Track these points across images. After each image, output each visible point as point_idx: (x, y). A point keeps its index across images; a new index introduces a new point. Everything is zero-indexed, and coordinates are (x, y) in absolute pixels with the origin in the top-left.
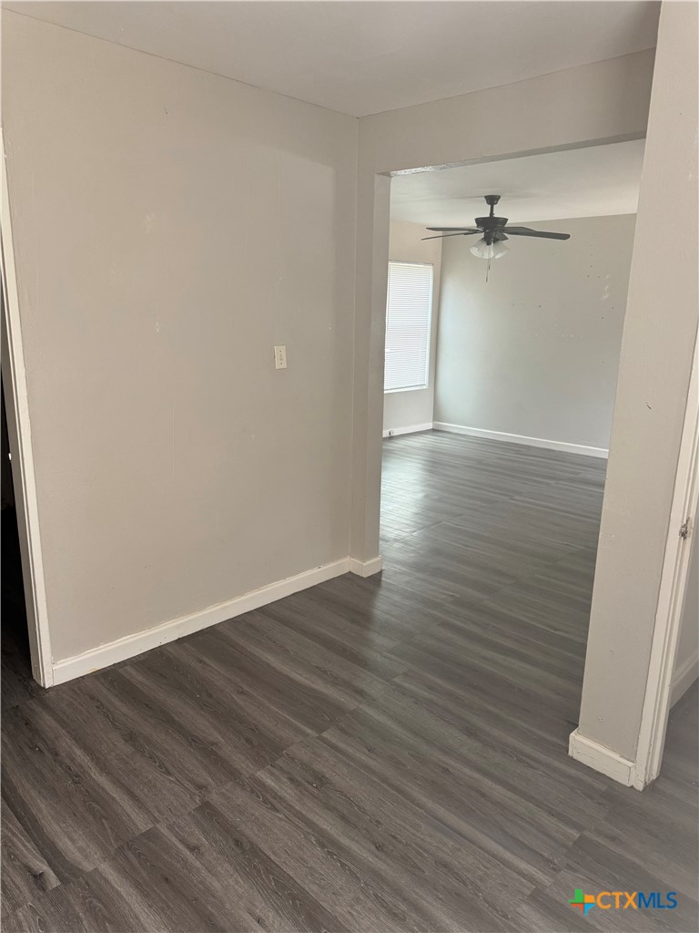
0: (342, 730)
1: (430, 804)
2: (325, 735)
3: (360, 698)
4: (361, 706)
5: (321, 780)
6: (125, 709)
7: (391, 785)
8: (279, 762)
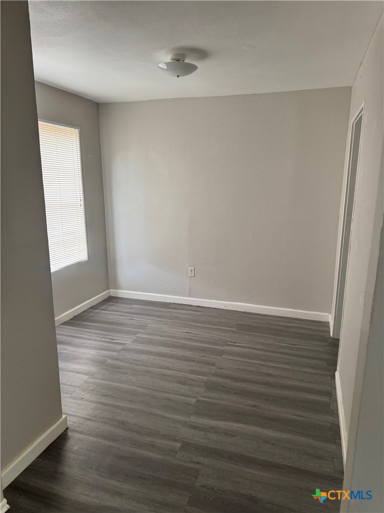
0: (189, 404)
1: (134, 388)
2: (195, 400)
3: (192, 424)
4: (188, 419)
5: (181, 383)
6: (291, 383)
7: (153, 389)
8: (203, 384)
